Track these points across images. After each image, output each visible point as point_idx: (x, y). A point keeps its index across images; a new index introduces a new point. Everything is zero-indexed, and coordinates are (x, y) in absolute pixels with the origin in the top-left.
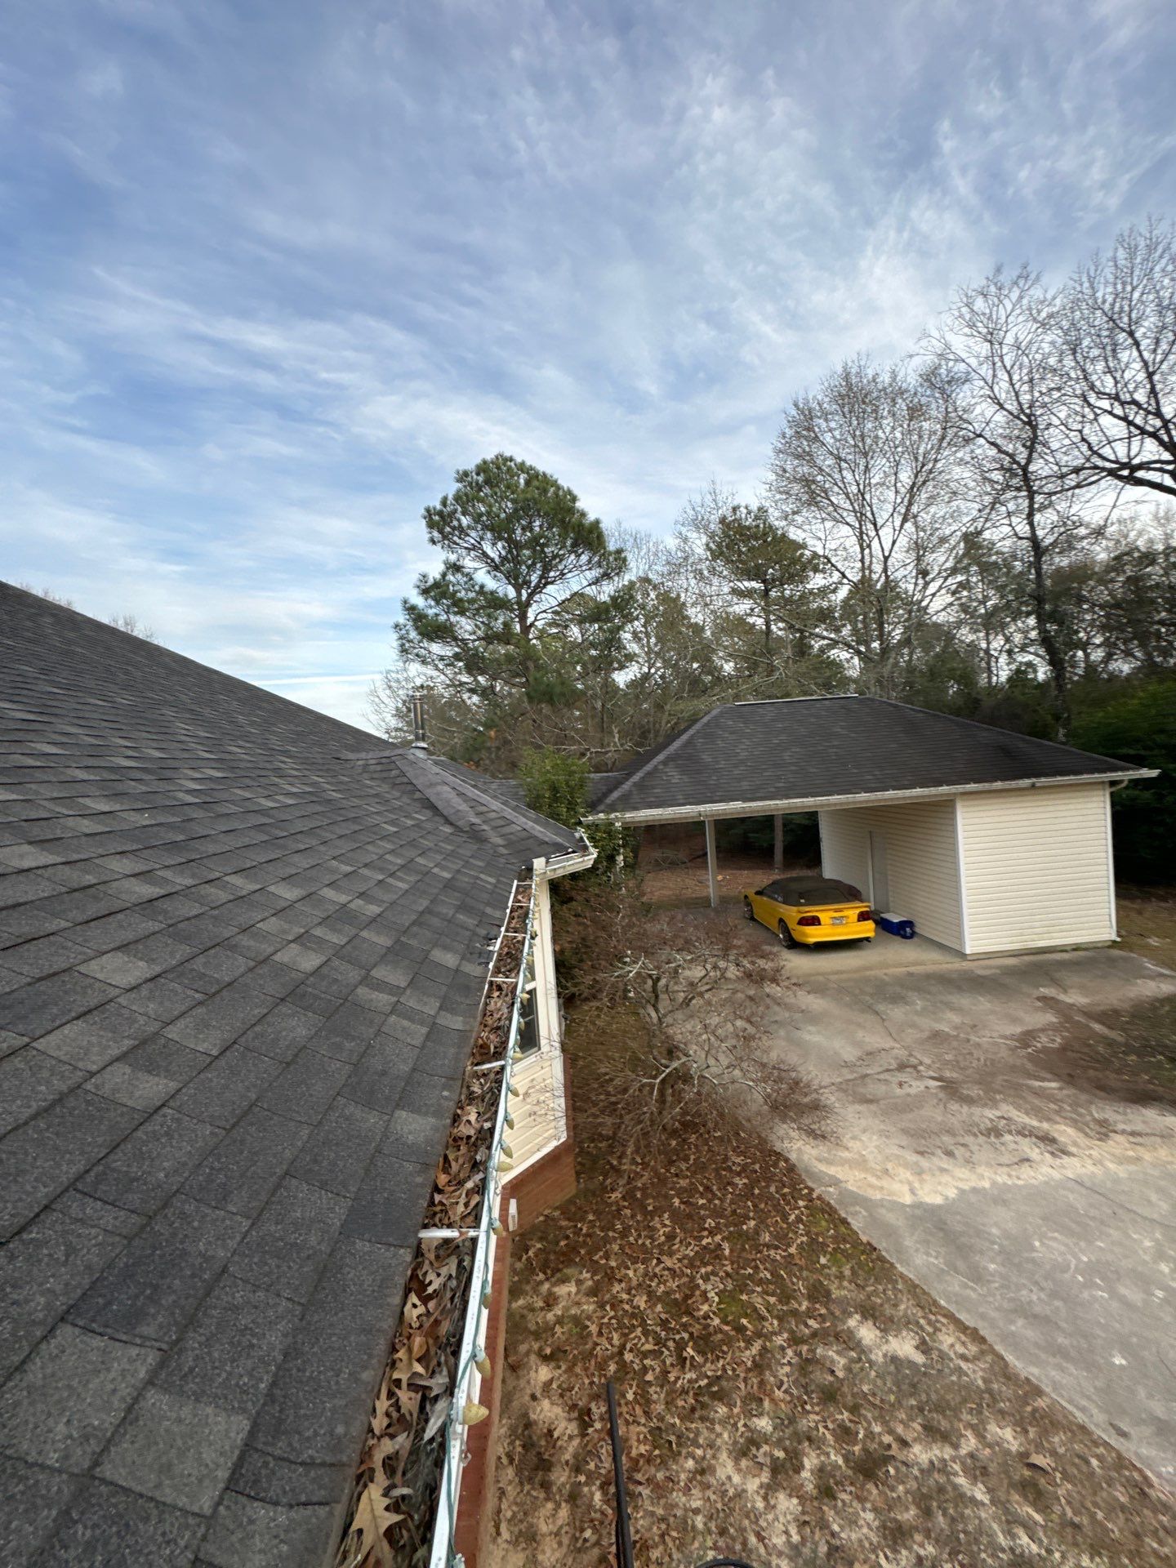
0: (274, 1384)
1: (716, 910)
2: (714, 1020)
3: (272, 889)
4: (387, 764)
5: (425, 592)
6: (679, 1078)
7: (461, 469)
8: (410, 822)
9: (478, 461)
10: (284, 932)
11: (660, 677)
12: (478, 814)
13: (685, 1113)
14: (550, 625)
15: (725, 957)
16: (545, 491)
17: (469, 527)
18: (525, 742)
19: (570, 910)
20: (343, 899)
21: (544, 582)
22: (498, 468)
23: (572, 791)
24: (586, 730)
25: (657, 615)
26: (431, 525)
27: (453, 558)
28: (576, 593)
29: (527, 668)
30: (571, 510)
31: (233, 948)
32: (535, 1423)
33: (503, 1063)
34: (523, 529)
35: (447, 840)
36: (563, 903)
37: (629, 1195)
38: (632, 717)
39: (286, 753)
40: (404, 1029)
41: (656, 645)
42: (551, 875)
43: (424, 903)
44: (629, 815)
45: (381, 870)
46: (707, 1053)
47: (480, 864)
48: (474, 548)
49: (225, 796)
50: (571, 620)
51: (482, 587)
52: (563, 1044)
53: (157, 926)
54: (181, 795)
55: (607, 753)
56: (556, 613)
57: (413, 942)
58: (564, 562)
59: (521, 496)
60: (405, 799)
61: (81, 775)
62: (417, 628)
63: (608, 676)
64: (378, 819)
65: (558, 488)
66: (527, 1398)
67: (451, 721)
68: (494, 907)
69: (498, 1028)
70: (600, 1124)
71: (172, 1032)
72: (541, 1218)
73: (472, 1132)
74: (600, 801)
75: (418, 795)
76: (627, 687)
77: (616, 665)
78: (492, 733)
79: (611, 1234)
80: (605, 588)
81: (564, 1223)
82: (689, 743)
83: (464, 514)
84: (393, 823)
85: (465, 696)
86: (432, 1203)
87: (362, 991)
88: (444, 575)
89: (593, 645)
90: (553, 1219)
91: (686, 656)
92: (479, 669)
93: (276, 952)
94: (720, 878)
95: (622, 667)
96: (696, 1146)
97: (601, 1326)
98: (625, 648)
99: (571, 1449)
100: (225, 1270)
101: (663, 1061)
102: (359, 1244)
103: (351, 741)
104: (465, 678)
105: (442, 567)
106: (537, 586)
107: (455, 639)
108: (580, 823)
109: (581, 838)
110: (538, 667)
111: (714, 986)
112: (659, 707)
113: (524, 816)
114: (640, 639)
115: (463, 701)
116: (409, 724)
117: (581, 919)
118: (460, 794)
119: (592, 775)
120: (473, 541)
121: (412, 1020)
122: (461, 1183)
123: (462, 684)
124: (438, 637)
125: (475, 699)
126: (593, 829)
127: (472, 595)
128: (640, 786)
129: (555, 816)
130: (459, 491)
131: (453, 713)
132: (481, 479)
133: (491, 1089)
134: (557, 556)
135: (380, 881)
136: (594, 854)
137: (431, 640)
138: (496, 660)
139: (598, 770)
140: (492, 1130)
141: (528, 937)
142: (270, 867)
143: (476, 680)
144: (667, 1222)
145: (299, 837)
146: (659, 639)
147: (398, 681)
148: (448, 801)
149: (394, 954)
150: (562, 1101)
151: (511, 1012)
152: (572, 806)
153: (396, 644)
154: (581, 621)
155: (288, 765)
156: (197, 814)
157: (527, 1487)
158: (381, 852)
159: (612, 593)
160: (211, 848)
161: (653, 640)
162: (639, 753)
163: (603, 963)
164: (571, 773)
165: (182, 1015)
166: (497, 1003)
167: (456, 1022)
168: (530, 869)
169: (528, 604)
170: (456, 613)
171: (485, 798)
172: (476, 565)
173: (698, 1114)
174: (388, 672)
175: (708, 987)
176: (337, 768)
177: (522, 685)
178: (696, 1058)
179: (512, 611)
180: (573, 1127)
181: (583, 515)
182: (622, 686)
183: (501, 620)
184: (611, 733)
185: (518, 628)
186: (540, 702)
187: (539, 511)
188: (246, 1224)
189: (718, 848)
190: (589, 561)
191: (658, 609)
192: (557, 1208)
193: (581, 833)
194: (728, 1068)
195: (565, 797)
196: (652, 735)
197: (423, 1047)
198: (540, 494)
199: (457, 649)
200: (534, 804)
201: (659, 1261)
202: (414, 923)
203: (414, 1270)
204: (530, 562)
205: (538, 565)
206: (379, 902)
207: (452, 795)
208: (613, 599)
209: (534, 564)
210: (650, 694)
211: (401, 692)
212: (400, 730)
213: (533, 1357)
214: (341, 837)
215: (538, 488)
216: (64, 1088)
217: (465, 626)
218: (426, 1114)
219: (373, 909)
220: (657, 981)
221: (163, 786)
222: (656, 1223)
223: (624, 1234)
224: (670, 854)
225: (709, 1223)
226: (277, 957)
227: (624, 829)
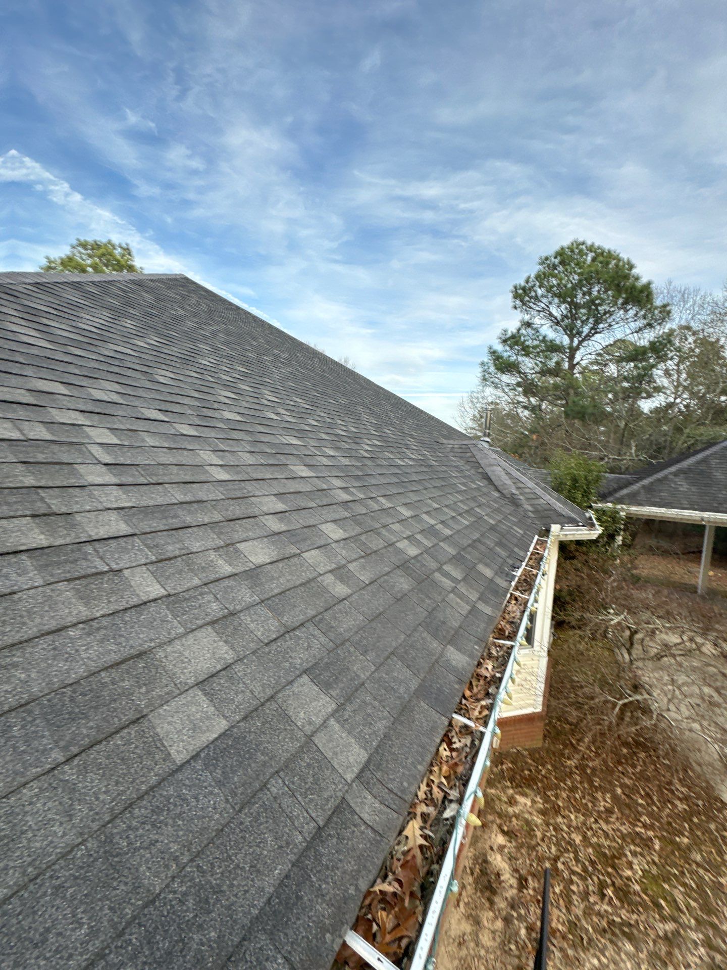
0: (378, 746)
1: (703, 597)
2: (681, 678)
3: (398, 508)
4: (465, 449)
5: (505, 341)
6: (640, 708)
7: (544, 255)
8: (474, 486)
9: (557, 248)
10: (402, 532)
11: (685, 406)
12: (518, 488)
13: (638, 733)
14: (592, 363)
15: (704, 634)
16: (608, 263)
17: (542, 296)
18: (557, 445)
19: (572, 564)
20: (432, 522)
21: (595, 331)
22: (572, 251)
23: (588, 483)
24: (608, 442)
25: (691, 356)
26: (516, 296)
27: (527, 318)
28: (618, 340)
29: (568, 394)
30: (626, 277)
31: (379, 534)
32: (490, 863)
33: (512, 643)
34: (584, 294)
35: (495, 501)
36: (566, 559)
37: (581, 768)
38: (650, 435)
39: (412, 436)
40: (457, 603)
41: (685, 380)
42: (562, 538)
43: (476, 536)
44: (634, 509)
45: (454, 510)
46: (670, 701)
47: (514, 519)
48: (543, 310)
49: (381, 455)
50: (610, 360)
51: (544, 337)
52: (549, 651)
53: (348, 515)
54: (362, 452)
55: (623, 460)
56: (599, 355)
57: (468, 557)
58: (613, 317)
59: (587, 270)
60: (473, 471)
61: (324, 436)
62: (495, 365)
63: (634, 402)
64: (455, 481)
65: (619, 260)
66: (487, 847)
67: (507, 426)
68: (520, 549)
69: (512, 622)
70: (567, 712)
71: (351, 567)
72: (515, 750)
73: (488, 675)
74: (610, 494)
75: (480, 470)
76: (651, 412)
77: (644, 395)
78: (534, 437)
79: (562, 785)
80: (646, 335)
81: (530, 761)
82: (705, 460)
83: (540, 287)
84: (464, 484)
85: (520, 410)
86: (461, 703)
87: (437, 575)
88: (519, 330)
89: (626, 379)
90: (523, 755)
91: (714, 391)
92: (533, 393)
93: (398, 541)
94: (711, 573)
95: (649, 396)
96: (644, 762)
97: (544, 836)
98: (655, 382)
99: (510, 893)
100: (363, 684)
101: (628, 691)
102: (422, 704)
103: (445, 433)
104: (522, 399)
105: (518, 324)
106: (588, 335)
107: (519, 372)
108: (591, 507)
109: (590, 518)
110: (577, 394)
111: (688, 653)
112: (678, 430)
113: (550, 494)
114: (670, 375)
115: (518, 414)
116: (480, 426)
117: (579, 573)
118: (508, 474)
119: (607, 475)
120: (543, 305)
121: (461, 599)
122: (478, 700)
123: (519, 402)
124: (508, 371)
125: (526, 413)
126: (601, 513)
127: (536, 343)
128: (648, 489)
129: (573, 499)
130: (539, 271)
131: (509, 421)
132: (557, 261)
133: (503, 656)
134: (609, 312)
135: (453, 517)
136: (599, 530)
137: (503, 372)
138: (546, 387)
139: (612, 472)
140: (500, 679)
141: (540, 573)
142: (398, 497)
143: (529, 400)
144: (609, 800)
145: (413, 483)
146: (690, 375)
147: (477, 398)
148: (499, 477)
149: (457, 560)
150: (543, 686)
151: (522, 616)
152: (586, 494)
153: (480, 375)
154: (619, 361)
155: (412, 442)
156: (369, 463)
157: (479, 894)
158: (455, 500)
159: (652, 339)
160: (374, 482)
161: (684, 376)
162: (651, 464)
163: (591, 607)
164: (590, 471)
165: (356, 560)
166: (512, 607)
167: (488, 610)
168: (548, 531)
169: (578, 348)
170: (522, 355)
171: (524, 479)
172: (542, 322)
173: (651, 740)
174: (472, 392)
175: (680, 652)
176: (436, 447)
177: (563, 406)
178: (658, 700)
179: (564, 353)
180: (547, 704)
181: (637, 279)
182: (646, 411)
183: (555, 360)
184: (629, 446)
185: (566, 365)
186: (574, 418)
187: (599, 279)
188: (373, 668)
189: (715, 550)
190: (636, 315)
191: (693, 351)
192: (526, 750)
193: (591, 514)
194: (687, 718)
195: (582, 487)
196: (666, 451)
197: (466, 617)
198: (603, 267)
199: (520, 380)
200: (558, 488)
201: (596, 821)
202: (469, 546)
203: (447, 732)
204: (584, 318)
205: (591, 320)
206: (451, 529)
207: (503, 473)
208: (652, 344)
209: (588, 319)
210: (671, 419)
211: (478, 405)
212: (474, 429)
213: (495, 827)
214: (435, 487)
215: (601, 263)
216: (311, 577)
217: (528, 364)
218: (464, 653)
219: (448, 532)
220: (634, 633)
221: (354, 446)
222: (599, 795)
223: (573, 789)
224: (665, 544)
225: (644, 818)
226: (398, 544)
227: (627, 517)
